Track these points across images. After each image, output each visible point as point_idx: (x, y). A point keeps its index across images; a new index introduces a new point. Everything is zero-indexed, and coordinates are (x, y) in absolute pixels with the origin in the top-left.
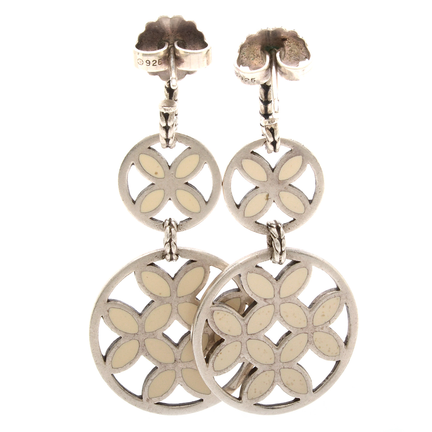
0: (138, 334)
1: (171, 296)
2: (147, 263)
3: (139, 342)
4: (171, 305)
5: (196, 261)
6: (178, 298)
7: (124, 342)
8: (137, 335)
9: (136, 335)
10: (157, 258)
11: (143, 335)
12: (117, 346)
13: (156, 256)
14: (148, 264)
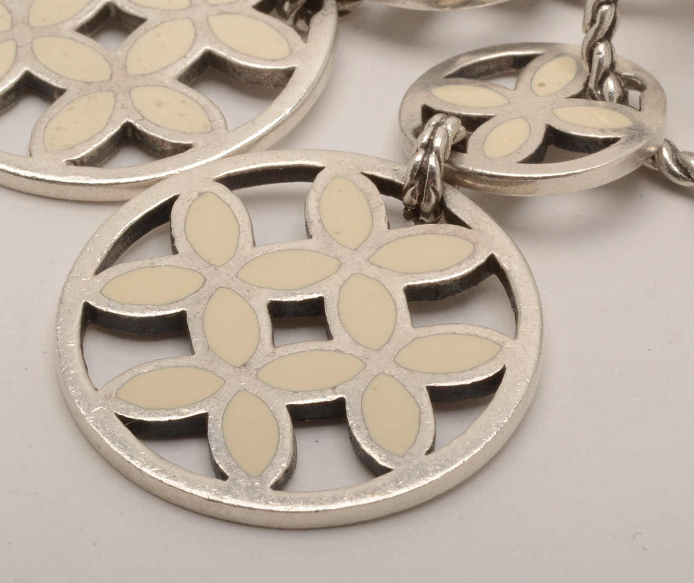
0: (218, 268)
1: (356, 249)
2: (365, 168)
3: (204, 283)
4: (340, 266)
5: (470, 228)
6: (368, 263)
7: (173, 264)
8: (214, 269)
9: (212, 269)
10: (395, 173)
11: (227, 278)
12: (153, 261)
13: (396, 168)
14: (365, 172)
